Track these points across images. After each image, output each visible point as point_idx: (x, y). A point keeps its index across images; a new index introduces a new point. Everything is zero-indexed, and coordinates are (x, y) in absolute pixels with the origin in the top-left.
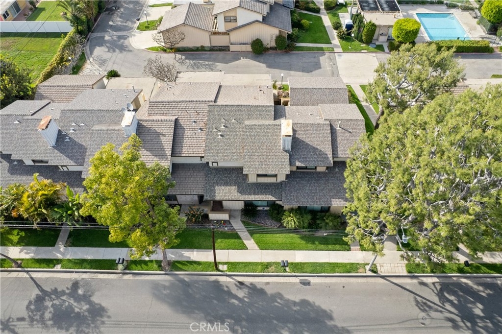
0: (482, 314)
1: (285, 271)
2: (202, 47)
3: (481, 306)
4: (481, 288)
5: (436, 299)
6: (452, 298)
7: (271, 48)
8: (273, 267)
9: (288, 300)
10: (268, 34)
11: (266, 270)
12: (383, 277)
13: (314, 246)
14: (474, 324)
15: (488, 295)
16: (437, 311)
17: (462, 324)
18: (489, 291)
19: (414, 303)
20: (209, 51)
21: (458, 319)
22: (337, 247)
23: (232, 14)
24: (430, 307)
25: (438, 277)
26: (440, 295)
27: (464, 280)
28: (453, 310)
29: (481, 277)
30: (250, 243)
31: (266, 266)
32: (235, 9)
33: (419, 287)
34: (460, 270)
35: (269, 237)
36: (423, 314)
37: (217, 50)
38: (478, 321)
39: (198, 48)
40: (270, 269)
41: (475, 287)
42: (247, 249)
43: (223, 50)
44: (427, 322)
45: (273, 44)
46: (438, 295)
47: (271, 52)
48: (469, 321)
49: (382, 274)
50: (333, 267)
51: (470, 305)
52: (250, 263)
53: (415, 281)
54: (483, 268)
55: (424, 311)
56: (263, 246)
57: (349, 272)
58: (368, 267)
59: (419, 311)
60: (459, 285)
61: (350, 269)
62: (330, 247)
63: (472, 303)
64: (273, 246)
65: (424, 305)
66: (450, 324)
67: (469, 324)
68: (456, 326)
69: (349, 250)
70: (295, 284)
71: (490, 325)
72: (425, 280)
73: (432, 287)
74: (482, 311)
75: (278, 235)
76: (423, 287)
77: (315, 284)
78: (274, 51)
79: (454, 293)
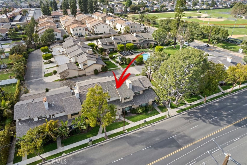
0: (201, 115)
1: (145, 125)
2: (75, 76)
3: (199, 114)
4: (197, 110)
5: (189, 116)
6: (192, 115)
7: (100, 72)
8: (141, 125)
9: (152, 132)
10: (99, 67)
11: (140, 127)
12: (173, 117)
13: (149, 116)
14: (201, 118)
15: (199, 111)
16: (191, 119)
17: (198, 119)
18: (199, 110)
19: (184, 119)
20: (79, 77)
21: (197, 118)
22: (156, 114)
23: (85, 63)
24: (189, 119)
25: (186, 112)
26: (189, 115)
27: (192, 110)
28: (194, 117)
29: (195, 108)
30: (130, 122)
31: (139, 126)
32: (86, 60)
33: (183, 115)
34: (190, 108)
35: (135, 118)
36: (188, 121)
37: (81, 76)
38: (201, 117)
39: (74, 77)
40: (141, 126)
41: (195, 110)
42: (130, 124)
43: (84, 76)
44: (190, 122)
45: (101, 70)
46: (188, 115)
47: (100, 73)
48: (199, 118)
49: (172, 116)
50: (158, 119)
51: (197, 115)
52: (134, 127)
53: (181, 115)
54: (194, 106)
55: (188, 120)
56: (135, 121)
57: (163, 119)
58: (167, 116)
59: (187, 120)
60: (192, 111)
61: (163, 118)
62: (154, 114)
63: (197, 114)
64: (138, 120)
65: (187, 119)
66: (196, 120)
67: (200, 118)
68: (197, 120)
69: (159, 114)
70: (150, 127)
71: (204, 117)
72: (183, 113)
73: (186, 114)
74: (200, 115)
75: (137, 117)
76: (184, 115)
77: (156, 125)
78: (101, 73)
79: (192, 114)
